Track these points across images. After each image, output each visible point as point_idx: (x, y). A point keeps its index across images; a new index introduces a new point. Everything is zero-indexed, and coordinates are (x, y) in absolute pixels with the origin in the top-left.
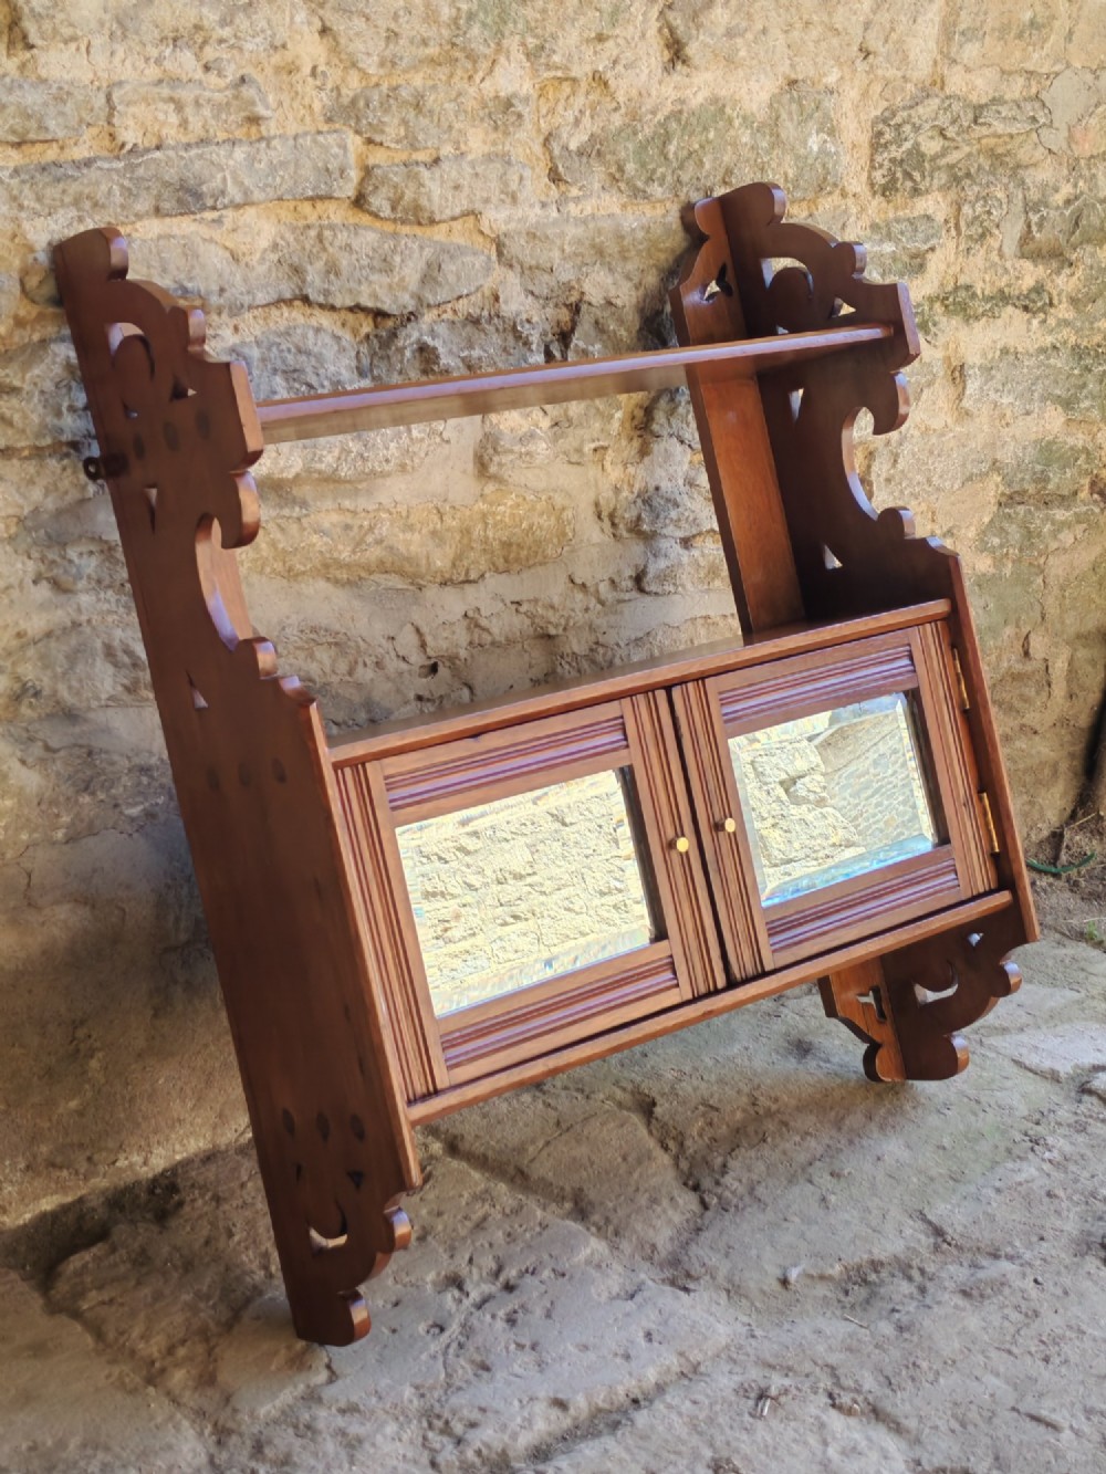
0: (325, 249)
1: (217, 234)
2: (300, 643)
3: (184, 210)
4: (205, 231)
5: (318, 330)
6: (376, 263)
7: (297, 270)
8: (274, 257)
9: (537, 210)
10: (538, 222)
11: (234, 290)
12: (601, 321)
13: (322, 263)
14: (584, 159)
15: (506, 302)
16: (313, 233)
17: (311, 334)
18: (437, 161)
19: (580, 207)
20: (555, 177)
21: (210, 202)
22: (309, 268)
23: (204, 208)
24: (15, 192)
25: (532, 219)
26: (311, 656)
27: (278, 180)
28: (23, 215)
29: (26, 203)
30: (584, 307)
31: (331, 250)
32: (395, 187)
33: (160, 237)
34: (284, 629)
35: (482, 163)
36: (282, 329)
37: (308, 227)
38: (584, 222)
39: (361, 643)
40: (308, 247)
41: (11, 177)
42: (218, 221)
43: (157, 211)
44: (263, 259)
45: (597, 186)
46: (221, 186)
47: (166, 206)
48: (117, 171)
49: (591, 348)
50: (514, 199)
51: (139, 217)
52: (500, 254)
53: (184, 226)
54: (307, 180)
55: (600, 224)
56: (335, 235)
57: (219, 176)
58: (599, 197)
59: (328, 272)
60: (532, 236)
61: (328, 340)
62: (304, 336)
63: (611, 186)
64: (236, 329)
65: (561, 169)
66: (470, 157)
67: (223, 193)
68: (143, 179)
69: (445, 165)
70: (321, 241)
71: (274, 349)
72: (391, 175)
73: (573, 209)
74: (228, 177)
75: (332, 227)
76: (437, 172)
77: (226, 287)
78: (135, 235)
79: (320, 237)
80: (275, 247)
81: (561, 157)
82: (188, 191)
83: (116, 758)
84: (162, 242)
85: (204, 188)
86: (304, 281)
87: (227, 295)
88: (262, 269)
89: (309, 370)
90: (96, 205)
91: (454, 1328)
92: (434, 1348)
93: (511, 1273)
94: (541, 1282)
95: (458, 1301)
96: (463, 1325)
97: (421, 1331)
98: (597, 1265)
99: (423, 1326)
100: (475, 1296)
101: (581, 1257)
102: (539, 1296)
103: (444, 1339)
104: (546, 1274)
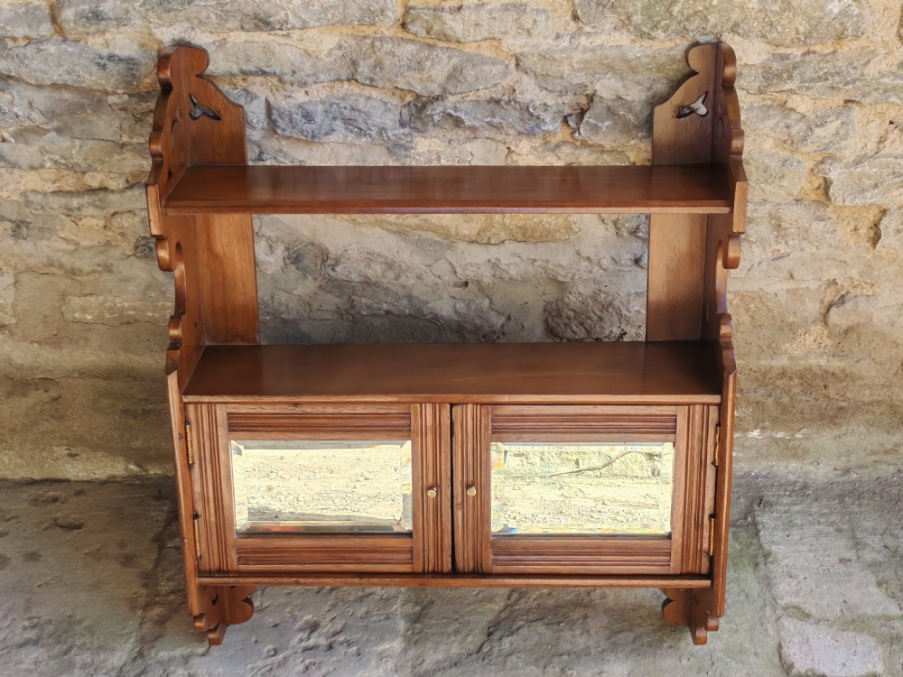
0: (374, 52)
1: (289, 41)
2: (359, 258)
3: (257, 28)
4: (282, 41)
5: (369, 98)
6: (413, 64)
7: (354, 63)
8: (339, 53)
9: (550, 41)
10: (549, 49)
11: (302, 73)
12: (612, 107)
13: (372, 60)
14: (601, 8)
15: (522, 93)
16: (368, 41)
17: (362, 100)
18: (460, 8)
19: (590, 40)
20: (575, 18)
21: (278, 26)
22: (362, 63)
23: (274, 29)
24: (143, 14)
25: (544, 47)
26: (369, 266)
27: (330, 16)
28: (152, 25)
29: (152, 20)
30: (596, 99)
31: (378, 54)
32: (427, 21)
33: (246, 42)
34: (346, 251)
35: (499, 11)
36: (341, 95)
37: (365, 37)
38: (593, 50)
39: (403, 265)
40: (364, 49)
41: (141, 6)
42: (288, 36)
43: (243, 28)
44: (330, 54)
45: (608, 27)
46: (285, 18)
47: (247, 26)
48: (211, 6)
49: (600, 124)
50: (529, 33)
51: (230, 30)
52: (517, 65)
53: (262, 37)
54: (354, 16)
55: (606, 52)
56: (382, 45)
57: (282, 13)
58: (610, 34)
59: (376, 67)
60: (543, 57)
61: (377, 104)
62: (356, 101)
63: (623, 27)
64: (306, 93)
65: (579, 13)
66: (488, 7)
67: (286, 22)
68: (230, 11)
69: (466, 12)
70: (373, 47)
71: (335, 106)
72: (422, 15)
73: (584, 41)
74: (290, 14)
75: (381, 39)
76: (458, 16)
77: (297, 71)
78: (229, 40)
79: (372, 45)
80: (340, 47)
81: (580, 4)
82: (260, 20)
84: (247, 45)
85: (272, 19)
86: (356, 71)
87: (296, 75)
88: (328, 60)
89: (360, 120)
90: (200, 22)
91: (280, 657)
92: (260, 663)
93: (341, 638)
94: (345, 653)
95: (301, 640)
96: (285, 658)
97: (266, 650)
98: (382, 657)
99: (270, 647)
100: (311, 642)
101: (380, 648)
102: (334, 662)
103: (269, 661)
104: (354, 649)
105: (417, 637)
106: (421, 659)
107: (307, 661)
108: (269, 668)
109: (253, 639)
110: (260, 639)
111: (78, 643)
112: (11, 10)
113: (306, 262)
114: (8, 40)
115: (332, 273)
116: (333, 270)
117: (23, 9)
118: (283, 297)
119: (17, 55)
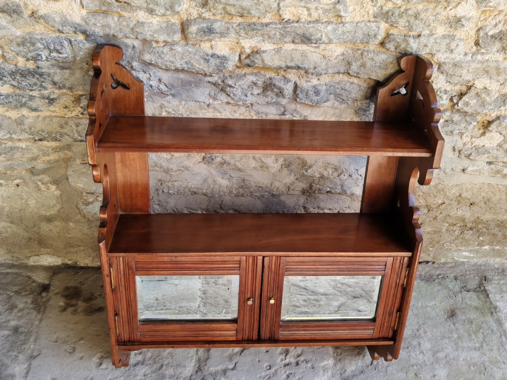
0: (362, 58)
1: (317, 50)
2: (322, 166)
3: (303, 42)
4: (312, 50)
5: (352, 83)
6: (382, 66)
7: (349, 64)
8: (342, 58)
9: (462, 56)
10: (460, 61)
11: (320, 68)
12: (479, 93)
13: (360, 63)
14: (493, 39)
15: (436, 84)
16: (360, 52)
17: (348, 84)
18: (419, 36)
19: (482, 57)
20: (477, 44)
21: (314, 42)
22: (354, 64)
23: (312, 43)
24: (237, 31)
25: (458, 59)
26: (326, 169)
27: (345, 37)
28: (240, 38)
29: (242, 35)
30: (473, 88)
31: (365, 59)
32: (398, 43)
33: (293, 50)
34: (316, 162)
35: (441, 38)
36: (337, 81)
37: (359, 49)
38: (482, 63)
39: (344, 170)
40: (356, 56)
41: (237, 26)
42: (318, 47)
43: (293, 42)
44: (336, 58)
45: (495, 49)
46: (320, 37)
47: (297, 41)
48: (279, 28)
49: (470, 102)
50: (452, 51)
51: (286, 42)
52: (439, 68)
53: (303, 47)
54: (359, 37)
55: (490, 64)
56: (368, 55)
57: (319, 34)
58: (494, 54)
59: (361, 66)
60: (455, 65)
61: (355, 86)
62: (345, 84)
63: (502, 51)
64: (319, 79)
65: (480, 41)
66: (435, 36)
67: (320, 39)
68: (289, 32)
69: (422, 39)
70: (362, 55)
71: (332, 87)
72: (397, 39)
73: (479, 57)
74: (323, 35)
75: (368, 51)
76: (417, 40)
77: (317, 67)
78: (283, 48)
79: (362, 54)
80: (343, 54)
81: (482, 37)
82: (306, 37)
83: (252, 183)
84: (293, 51)
85: (312, 38)
86: (350, 68)
87: (316, 70)
88: (335, 61)
89: (344, 95)
90: (270, 37)
91: (273, 370)
92: (263, 374)
93: (302, 358)
94: (306, 367)
95: (282, 360)
96: (276, 370)
97: (265, 366)
98: (325, 369)
99: (267, 364)
100: (287, 361)
101: (323, 364)
102: (301, 373)
103: (268, 372)
104: (309, 365)
105: (340, 357)
106: (344, 370)
107: (288, 372)
108: (268, 376)
109: (257, 360)
110: (261, 360)
111: (165, 363)
112: (158, 25)
113: (293, 167)
114: (153, 42)
115: (305, 173)
116: (307, 171)
117: (165, 24)
118: (277, 184)
119: (158, 52)
